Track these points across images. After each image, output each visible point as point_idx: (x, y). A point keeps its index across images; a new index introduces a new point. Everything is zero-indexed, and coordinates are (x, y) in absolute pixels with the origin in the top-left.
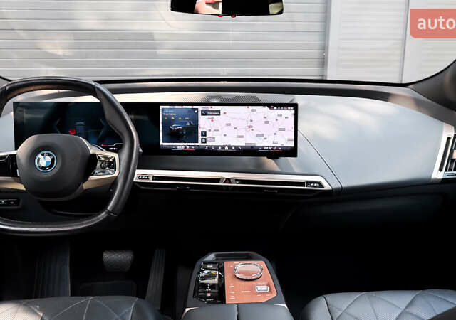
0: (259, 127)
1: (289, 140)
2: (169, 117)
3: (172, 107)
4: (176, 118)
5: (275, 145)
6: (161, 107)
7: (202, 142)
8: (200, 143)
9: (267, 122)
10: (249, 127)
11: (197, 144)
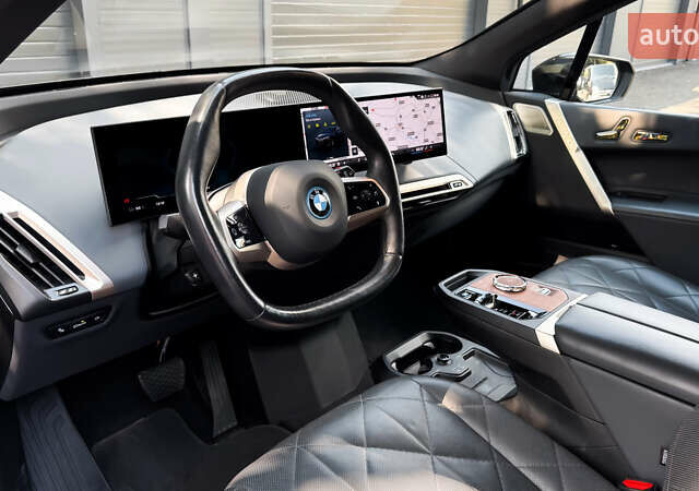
0: (410, 124)
1: (439, 135)
2: (313, 123)
3: (314, 109)
4: (321, 123)
5: (427, 144)
6: (302, 110)
7: (354, 154)
8: (351, 156)
9: (416, 116)
10: (400, 124)
11: (348, 157)
